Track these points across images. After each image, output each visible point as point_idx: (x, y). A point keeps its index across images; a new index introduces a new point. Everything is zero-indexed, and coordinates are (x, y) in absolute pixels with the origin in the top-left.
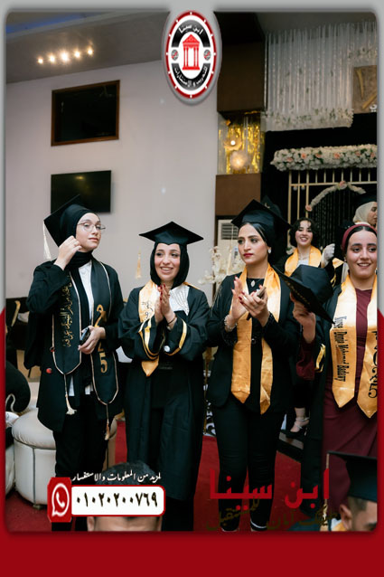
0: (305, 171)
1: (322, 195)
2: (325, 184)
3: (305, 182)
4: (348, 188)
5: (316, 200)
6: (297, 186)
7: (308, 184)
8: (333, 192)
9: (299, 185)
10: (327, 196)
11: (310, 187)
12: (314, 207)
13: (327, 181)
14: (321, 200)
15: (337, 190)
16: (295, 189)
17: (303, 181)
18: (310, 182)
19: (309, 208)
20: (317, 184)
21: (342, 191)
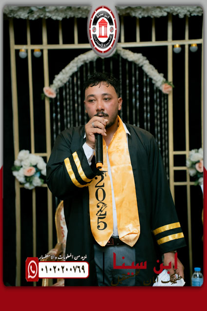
0: (39, 21)
1: (72, 67)
2: (76, 46)
3: (41, 43)
4: (117, 55)
5: (63, 77)
6: (26, 50)
7: (46, 47)
8: (91, 62)
9: (30, 47)
10: (81, 69)
11: (50, 51)
12: (61, 90)
13: (80, 42)
14: (72, 76)
15: (99, 60)
16: (22, 54)
17: (37, 40)
18: (50, 42)
19: (50, 91)
20: (61, 46)
21: (107, 60)
